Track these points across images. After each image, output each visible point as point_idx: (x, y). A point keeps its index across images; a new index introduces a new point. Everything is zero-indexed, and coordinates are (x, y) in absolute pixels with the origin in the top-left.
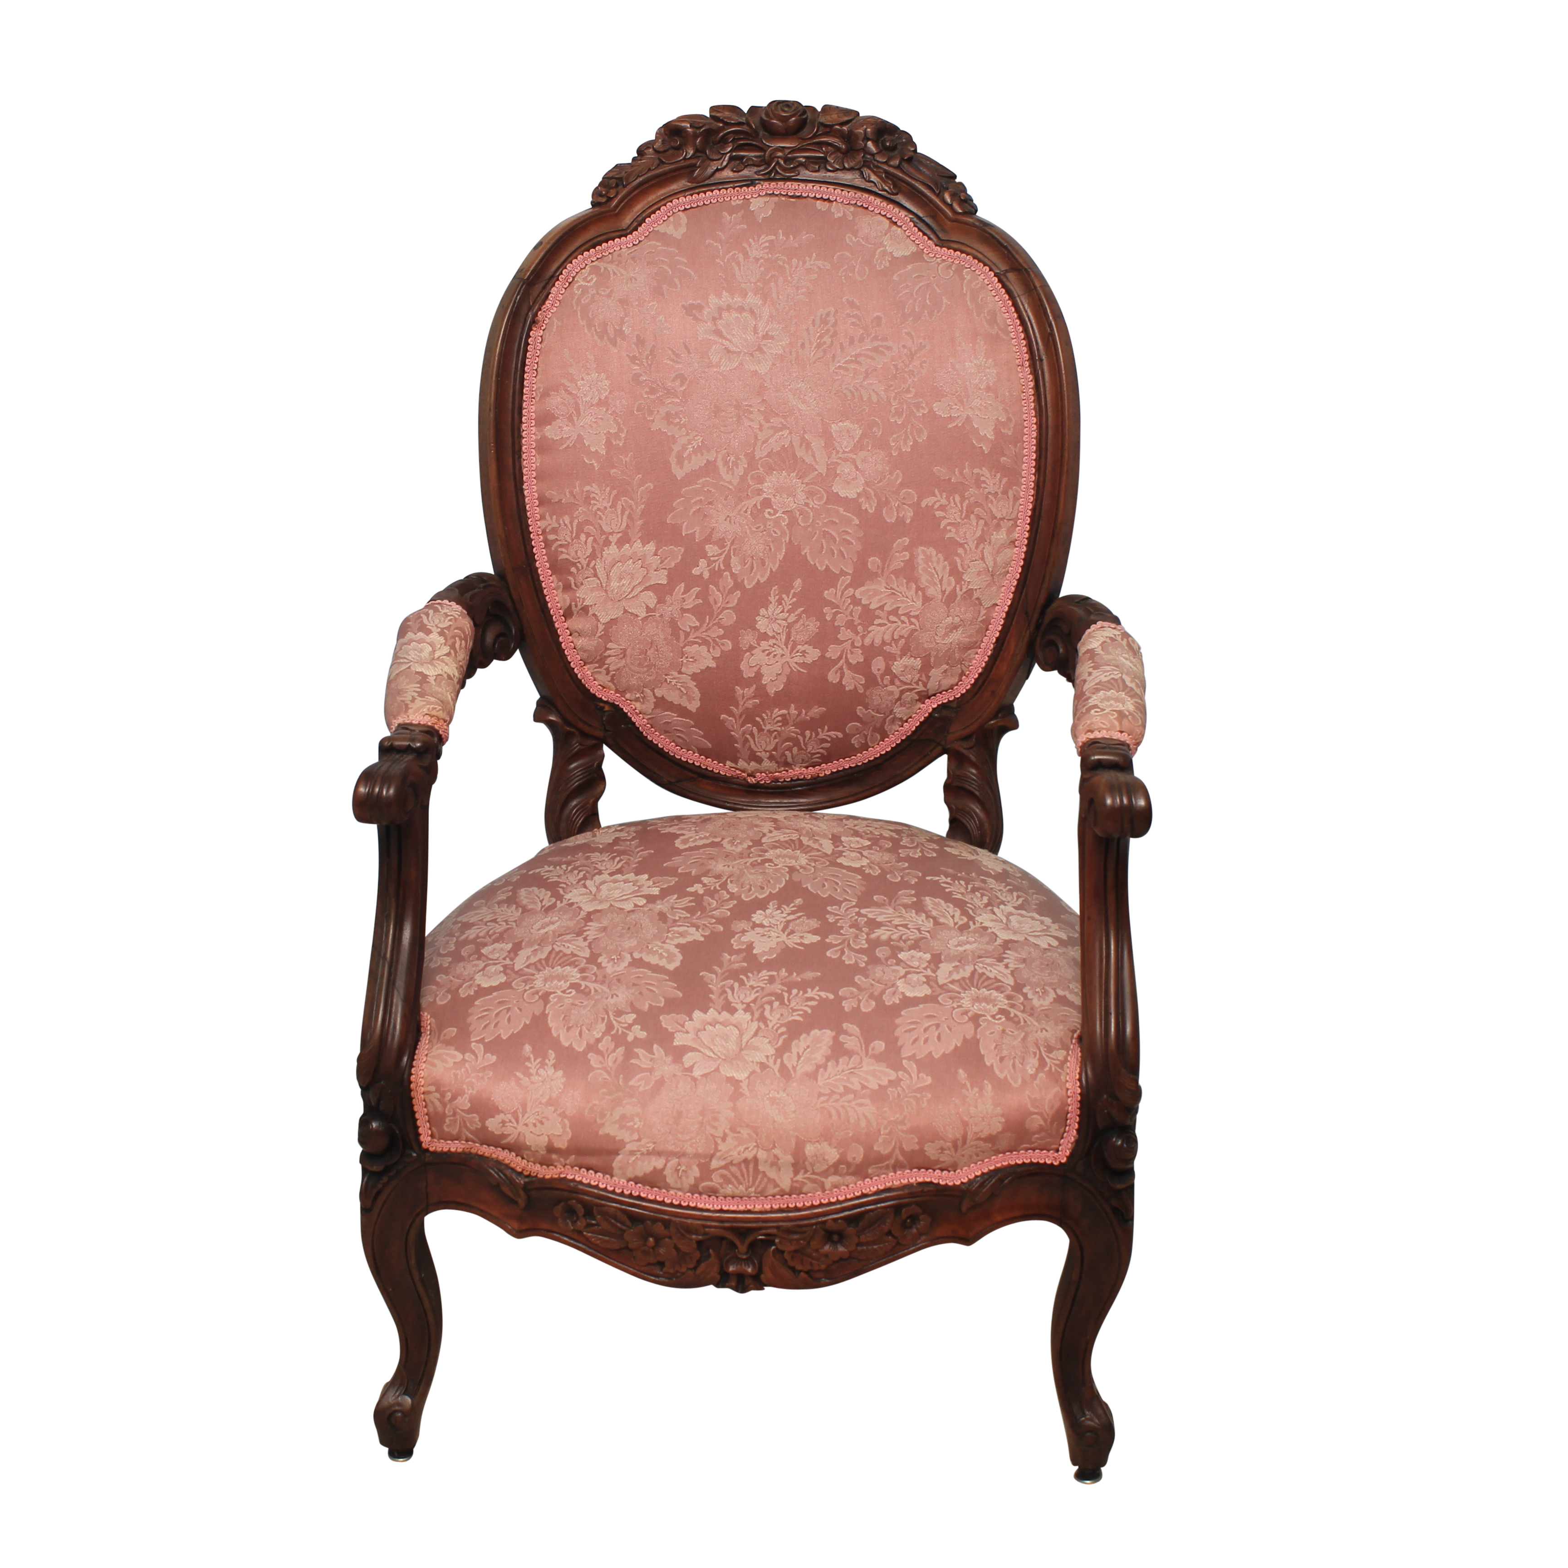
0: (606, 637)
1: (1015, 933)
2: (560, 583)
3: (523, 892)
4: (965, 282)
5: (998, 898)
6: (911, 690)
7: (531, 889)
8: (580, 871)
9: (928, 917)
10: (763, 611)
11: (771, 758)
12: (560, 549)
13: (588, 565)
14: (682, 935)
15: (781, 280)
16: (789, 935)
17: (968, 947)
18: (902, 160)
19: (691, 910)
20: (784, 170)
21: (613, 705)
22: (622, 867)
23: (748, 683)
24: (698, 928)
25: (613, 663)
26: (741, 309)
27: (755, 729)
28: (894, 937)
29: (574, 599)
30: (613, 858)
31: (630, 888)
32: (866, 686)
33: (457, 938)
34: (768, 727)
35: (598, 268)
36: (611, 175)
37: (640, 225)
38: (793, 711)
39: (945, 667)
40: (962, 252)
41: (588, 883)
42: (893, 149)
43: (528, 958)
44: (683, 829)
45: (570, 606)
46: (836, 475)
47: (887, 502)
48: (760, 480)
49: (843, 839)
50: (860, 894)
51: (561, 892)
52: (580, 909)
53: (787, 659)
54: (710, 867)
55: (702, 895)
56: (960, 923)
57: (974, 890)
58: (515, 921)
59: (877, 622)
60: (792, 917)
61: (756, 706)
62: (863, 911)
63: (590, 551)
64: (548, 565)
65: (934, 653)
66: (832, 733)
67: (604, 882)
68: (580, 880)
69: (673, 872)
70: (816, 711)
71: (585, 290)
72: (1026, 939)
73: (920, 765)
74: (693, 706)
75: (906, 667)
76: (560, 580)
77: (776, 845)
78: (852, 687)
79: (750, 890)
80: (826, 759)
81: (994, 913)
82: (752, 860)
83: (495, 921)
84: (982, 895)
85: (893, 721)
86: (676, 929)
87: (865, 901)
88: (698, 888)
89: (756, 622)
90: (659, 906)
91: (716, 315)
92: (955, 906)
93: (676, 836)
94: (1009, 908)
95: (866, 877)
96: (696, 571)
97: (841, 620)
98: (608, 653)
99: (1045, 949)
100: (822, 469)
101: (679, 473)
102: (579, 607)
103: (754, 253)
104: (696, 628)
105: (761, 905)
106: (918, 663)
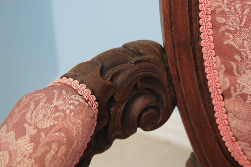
2: (223, 66)
12: (227, 34)
29: (234, 84)
45: (229, 89)
64: (213, 45)
76: (222, 63)
102: (238, 92)
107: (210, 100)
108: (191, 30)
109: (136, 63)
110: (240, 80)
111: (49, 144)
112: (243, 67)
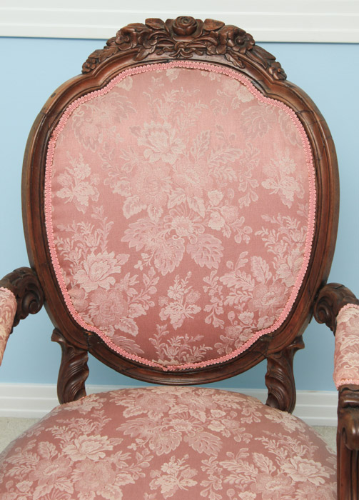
0: (89, 300)
1: (302, 476)
3: (41, 444)
4: (280, 117)
5: (293, 451)
6: (248, 328)
7: (45, 443)
8: (72, 432)
9: (255, 467)
10: (171, 287)
11: (175, 359)
13: (79, 263)
14: (123, 479)
15: (182, 115)
16: (180, 480)
17: (277, 488)
18: (247, 50)
19: (129, 462)
20: (184, 54)
21: (93, 333)
22: (94, 430)
23: (163, 323)
24: (132, 474)
25: (93, 312)
26: (161, 130)
27: (167, 346)
28: (237, 482)
29: (72, 280)
30: (90, 423)
31: (97, 445)
32: (225, 326)
33: (5, 474)
34: (174, 344)
35: (85, 107)
36: (93, 56)
37: (108, 83)
38: (187, 337)
39: (266, 317)
40: (278, 100)
41: (76, 441)
42: (242, 44)
43: (41, 492)
44: (127, 403)
45: (70, 284)
46: (210, 218)
47: (237, 233)
48: (170, 220)
49: (212, 411)
50: (219, 451)
51: (61, 447)
52: (70, 459)
53: (184, 311)
54: (141, 431)
55: (136, 451)
56: (273, 471)
57: (280, 446)
58: (36, 466)
59: (231, 294)
60: (183, 468)
61: (167, 334)
62: (221, 463)
63: (80, 256)
64: (58, 263)
65: (260, 310)
66: (207, 348)
67: (84, 441)
68: (71, 439)
69: (120, 434)
70: (199, 337)
71: (78, 119)
72: (308, 480)
73: (253, 364)
74: (135, 334)
75: (246, 316)
77: (177, 416)
78: (218, 326)
79: (161, 448)
80: (204, 360)
81: (291, 463)
82: (163, 427)
83: (25, 464)
84: (285, 449)
85: (239, 342)
86: (120, 475)
87: (222, 457)
88: (133, 446)
89: (167, 293)
90: (113, 459)
91: (148, 133)
92: (270, 459)
93: (124, 408)
94: (298, 458)
95: (223, 439)
96: (136, 267)
97: (212, 293)
98: (89, 308)
99: (318, 487)
100: (203, 215)
101: (127, 216)
102: (75, 284)
103: (168, 100)
104: (136, 295)
105: (166, 459)
106: (252, 315)
107: (61, 292)
108: (47, 256)
109: (24, 277)
110: (75, 277)
111: (5, 311)
112: (75, 270)
